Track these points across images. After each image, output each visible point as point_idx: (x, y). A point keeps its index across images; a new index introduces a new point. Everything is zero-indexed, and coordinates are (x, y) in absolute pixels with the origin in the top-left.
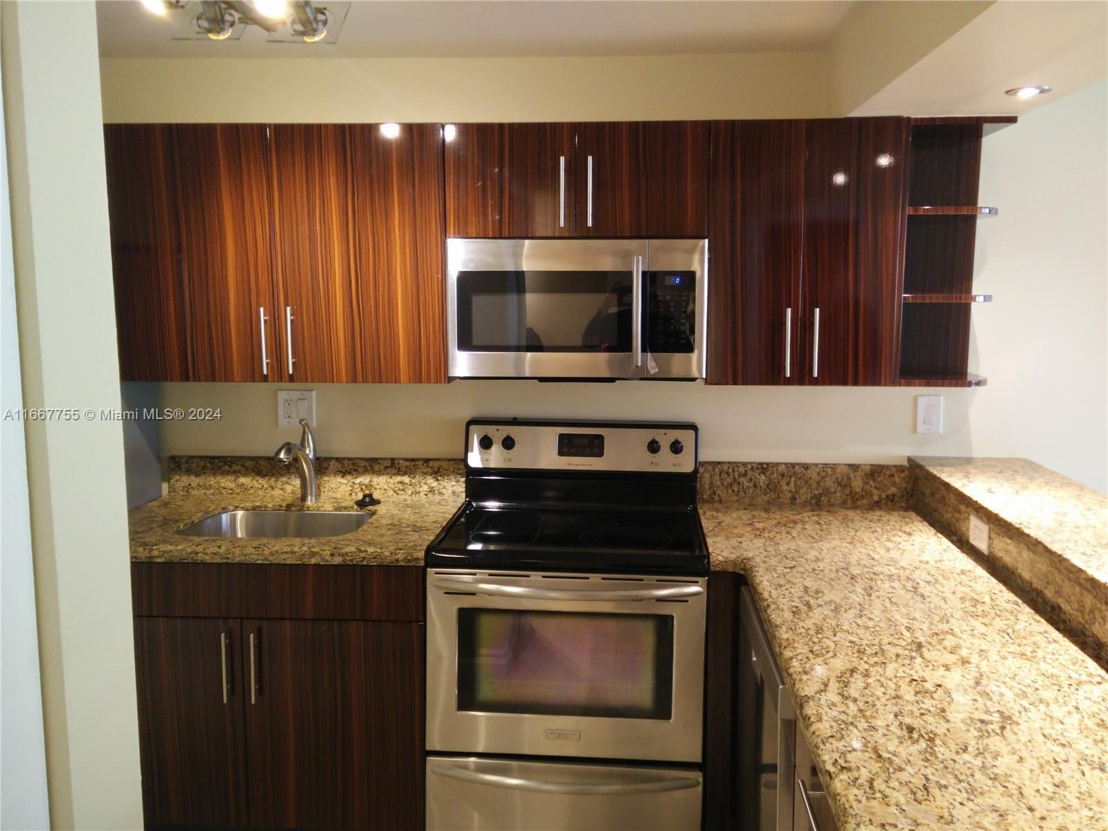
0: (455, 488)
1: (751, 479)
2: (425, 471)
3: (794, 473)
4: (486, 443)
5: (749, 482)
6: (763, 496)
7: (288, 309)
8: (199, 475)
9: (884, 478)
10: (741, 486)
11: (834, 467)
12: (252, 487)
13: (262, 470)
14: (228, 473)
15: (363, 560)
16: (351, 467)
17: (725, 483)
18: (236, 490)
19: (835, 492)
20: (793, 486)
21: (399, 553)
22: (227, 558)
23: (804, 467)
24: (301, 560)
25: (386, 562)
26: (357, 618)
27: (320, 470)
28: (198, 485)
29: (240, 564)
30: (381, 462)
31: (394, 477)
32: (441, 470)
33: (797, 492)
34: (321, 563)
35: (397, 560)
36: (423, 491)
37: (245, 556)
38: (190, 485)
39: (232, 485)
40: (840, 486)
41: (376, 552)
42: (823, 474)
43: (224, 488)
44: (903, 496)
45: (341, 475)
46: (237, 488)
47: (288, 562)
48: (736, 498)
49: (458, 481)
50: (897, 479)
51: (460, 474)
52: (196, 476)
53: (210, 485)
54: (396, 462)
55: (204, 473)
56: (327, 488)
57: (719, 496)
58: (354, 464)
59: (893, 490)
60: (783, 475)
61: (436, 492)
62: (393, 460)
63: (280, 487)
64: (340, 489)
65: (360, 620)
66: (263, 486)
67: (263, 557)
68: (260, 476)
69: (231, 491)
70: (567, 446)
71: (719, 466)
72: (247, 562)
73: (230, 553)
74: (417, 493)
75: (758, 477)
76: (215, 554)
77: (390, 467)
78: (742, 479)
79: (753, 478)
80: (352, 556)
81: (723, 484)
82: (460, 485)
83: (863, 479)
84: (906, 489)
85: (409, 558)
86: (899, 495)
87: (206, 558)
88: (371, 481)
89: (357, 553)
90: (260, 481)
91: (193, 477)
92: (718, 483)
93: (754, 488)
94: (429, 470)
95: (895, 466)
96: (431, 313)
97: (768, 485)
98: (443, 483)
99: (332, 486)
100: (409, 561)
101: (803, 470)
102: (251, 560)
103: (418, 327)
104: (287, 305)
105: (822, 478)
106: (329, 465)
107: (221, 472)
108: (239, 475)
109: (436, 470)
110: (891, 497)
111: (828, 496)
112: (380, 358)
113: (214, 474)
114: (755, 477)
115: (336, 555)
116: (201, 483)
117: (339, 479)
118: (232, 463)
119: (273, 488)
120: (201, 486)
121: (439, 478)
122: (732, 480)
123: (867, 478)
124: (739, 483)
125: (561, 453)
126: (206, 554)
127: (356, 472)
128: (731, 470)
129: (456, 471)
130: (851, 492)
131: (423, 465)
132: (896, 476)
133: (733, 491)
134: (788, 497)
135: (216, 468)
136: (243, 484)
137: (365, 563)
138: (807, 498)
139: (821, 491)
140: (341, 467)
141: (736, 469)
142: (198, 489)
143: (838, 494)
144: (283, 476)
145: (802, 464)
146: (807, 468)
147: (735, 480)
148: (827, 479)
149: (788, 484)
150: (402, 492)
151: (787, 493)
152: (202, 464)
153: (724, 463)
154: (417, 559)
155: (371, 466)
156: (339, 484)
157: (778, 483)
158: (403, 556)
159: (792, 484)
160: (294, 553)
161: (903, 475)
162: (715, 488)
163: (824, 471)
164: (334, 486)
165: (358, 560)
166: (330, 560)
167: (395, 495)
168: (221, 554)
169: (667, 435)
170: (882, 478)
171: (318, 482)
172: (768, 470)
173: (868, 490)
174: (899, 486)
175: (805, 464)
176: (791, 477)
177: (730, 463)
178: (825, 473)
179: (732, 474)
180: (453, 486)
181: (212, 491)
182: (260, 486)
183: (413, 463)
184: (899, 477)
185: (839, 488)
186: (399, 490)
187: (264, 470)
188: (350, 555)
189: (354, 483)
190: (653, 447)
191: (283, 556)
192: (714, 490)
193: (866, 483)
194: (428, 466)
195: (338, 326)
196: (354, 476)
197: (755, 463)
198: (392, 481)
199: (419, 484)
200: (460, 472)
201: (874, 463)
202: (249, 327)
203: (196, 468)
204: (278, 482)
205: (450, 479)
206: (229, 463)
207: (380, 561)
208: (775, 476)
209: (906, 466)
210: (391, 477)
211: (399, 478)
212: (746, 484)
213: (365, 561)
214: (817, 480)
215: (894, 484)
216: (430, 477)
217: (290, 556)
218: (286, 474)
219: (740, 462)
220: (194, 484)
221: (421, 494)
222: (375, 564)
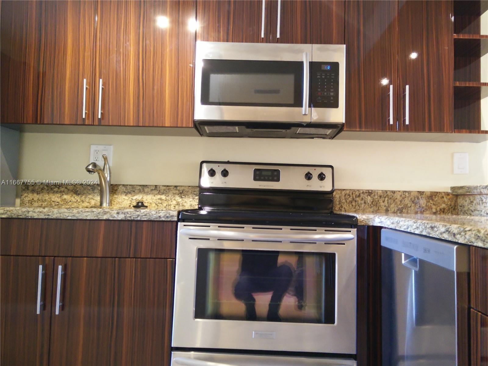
0: (191, 203)
1: (362, 199)
2: (175, 192)
3: (387, 195)
4: (212, 173)
5: (361, 201)
6: (370, 209)
7: (101, 80)
8: (39, 194)
9: (438, 199)
10: (357, 203)
11: (409, 192)
12: (70, 201)
13: (78, 191)
14: (57, 192)
15: (138, 217)
16: (131, 190)
17: (348, 201)
18: (60, 202)
19: (411, 206)
20: (386, 203)
21: (161, 212)
22: (48, 215)
23: (392, 192)
24: (97, 217)
25: (152, 218)
26: (131, 256)
27: (112, 191)
28: (38, 199)
29: (57, 219)
30: (149, 187)
31: (156, 196)
32: (184, 192)
33: (389, 206)
34: (110, 219)
35: (160, 217)
36: (173, 204)
37: (60, 214)
38: (33, 199)
39: (59, 200)
40: (414, 203)
41: (146, 211)
42: (403, 196)
43: (53, 202)
44: (449, 209)
45: (124, 194)
46: (62, 202)
47: (88, 218)
48: (354, 210)
49: (193, 199)
50: (445, 199)
51: (195, 194)
52: (38, 194)
53: (45, 200)
54: (158, 187)
55: (43, 192)
56: (116, 202)
57: (345, 208)
58: (133, 188)
59: (443, 206)
60: (380, 197)
61: (181, 205)
62: (156, 186)
63: (88, 201)
64: (124, 203)
65: (133, 258)
66: (77, 201)
67: (72, 215)
68: (76, 194)
69: (57, 204)
70: (259, 175)
71: (344, 191)
72: (61, 218)
73: (50, 212)
74: (169, 205)
75: (366, 197)
76: (41, 212)
77: (154, 190)
78: (357, 199)
79: (364, 198)
80: (131, 214)
81: (346, 201)
82: (195, 201)
83: (426, 199)
84: (451, 205)
85: (168, 215)
86: (447, 208)
87: (34, 215)
88: (142, 198)
89: (134, 212)
90: (76, 198)
91: (35, 195)
92: (344, 201)
93: (364, 204)
94: (177, 192)
95: (444, 192)
96: (185, 86)
97: (372, 202)
98: (185, 199)
99: (119, 201)
100: (167, 217)
101: (392, 193)
102: (64, 216)
103: (177, 94)
104: (100, 78)
105: (403, 198)
106: (118, 188)
107: (53, 191)
108: (64, 193)
109: (181, 192)
110: (443, 210)
111: (406, 209)
112: (153, 112)
113: (48, 193)
114: (365, 198)
115: (120, 213)
116: (40, 198)
117: (124, 197)
118: (60, 186)
119: (83, 202)
120: (39, 200)
121: (183, 197)
122: (352, 199)
123: (428, 199)
124: (356, 201)
125: (255, 179)
126: (35, 212)
127: (133, 193)
128: (351, 194)
129: (193, 192)
130: (420, 206)
131: (174, 189)
132: (445, 197)
133: (352, 205)
134: (384, 209)
135: (50, 189)
136: (65, 199)
137: (139, 219)
138: (395, 210)
139: (402, 206)
140: (126, 189)
141: (354, 193)
142: (38, 202)
143: (412, 208)
144: (90, 194)
145: (391, 191)
146: (394, 192)
147: (353, 199)
148: (406, 199)
149: (384, 202)
150: (161, 205)
151: (383, 207)
152: (42, 187)
153: (347, 190)
154: (172, 216)
155: (143, 189)
156: (123, 200)
157: (378, 201)
158: (164, 214)
159: (386, 202)
160: (93, 212)
161: (449, 197)
162: (342, 204)
163: (404, 194)
164: (120, 201)
165: (135, 217)
166: (116, 217)
167: (156, 206)
168: (45, 213)
169: (316, 170)
170: (437, 199)
171: (111, 198)
172: (372, 194)
173: (429, 206)
174: (446, 203)
175: (393, 191)
176: (385, 197)
177: (350, 190)
178: (404, 196)
179: (351, 196)
180: (191, 201)
181: (46, 203)
182: (76, 201)
183: (168, 188)
184: (446, 198)
185: (413, 204)
186: (159, 203)
187: (79, 190)
188: (129, 213)
189: (132, 199)
190: (308, 176)
191: (85, 214)
192: (342, 205)
193: (428, 202)
194: (176, 189)
195: (130, 92)
196: (133, 195)
197: (364, 190)
198: (155, 198)
199: (171, 200)
200: (195, 193)
201: (432, 191)
202: (77, 93)
203: (38, 189)
204: (87, 198)
205: (189, 197)
206: (58, 187)
207: (149, 217)
208: (376, 197)
209: (450, 193)
210: (154, 196)
211: (159, 197)
212: (360, 202)
213: (139, 217)
214: (400, 200)
215: (444, 202)
216: (177, 196)
217: (90, 214)
218: (92, 193)
219: (356, 190)
220: (35, 199)
221: (172, 206)
222: (146, 219)
